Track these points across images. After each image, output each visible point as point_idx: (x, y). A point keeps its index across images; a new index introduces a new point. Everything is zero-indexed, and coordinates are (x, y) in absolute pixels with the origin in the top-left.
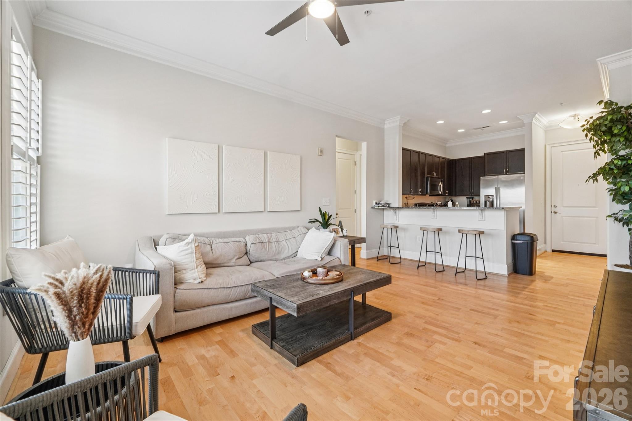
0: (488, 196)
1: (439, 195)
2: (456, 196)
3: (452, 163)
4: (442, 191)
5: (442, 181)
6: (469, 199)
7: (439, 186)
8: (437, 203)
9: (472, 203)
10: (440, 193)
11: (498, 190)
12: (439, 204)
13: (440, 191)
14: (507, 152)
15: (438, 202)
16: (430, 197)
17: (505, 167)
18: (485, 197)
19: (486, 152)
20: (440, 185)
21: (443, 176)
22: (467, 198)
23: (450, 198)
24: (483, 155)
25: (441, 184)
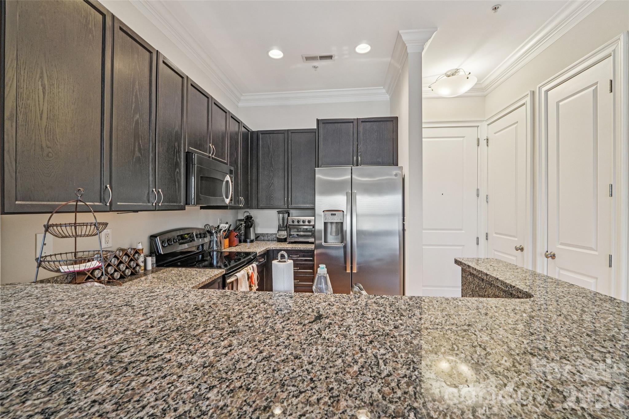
0: (333, 212)
1: (225, 207)
2: (258, 208)
3: (252, 137)
4: (232, 197)
5: (231, 172)
6: (281, 215)
7: (224, 183)
8: (218, 226)
9: (289, 223)
10: (227, 201)
11: (351, 201)
12: (224, 229)
13: (227, 198)
14: (360, 122)
15: (221, 223)
16: (202, 210)
17: (355, 153)
18: (325, 215)
19: (320, 118)
20: (227, 182)
21: (234, 163)
22: (279, 213)
23: (245, 212)
24: (313, 126)
25: (228, 178)
